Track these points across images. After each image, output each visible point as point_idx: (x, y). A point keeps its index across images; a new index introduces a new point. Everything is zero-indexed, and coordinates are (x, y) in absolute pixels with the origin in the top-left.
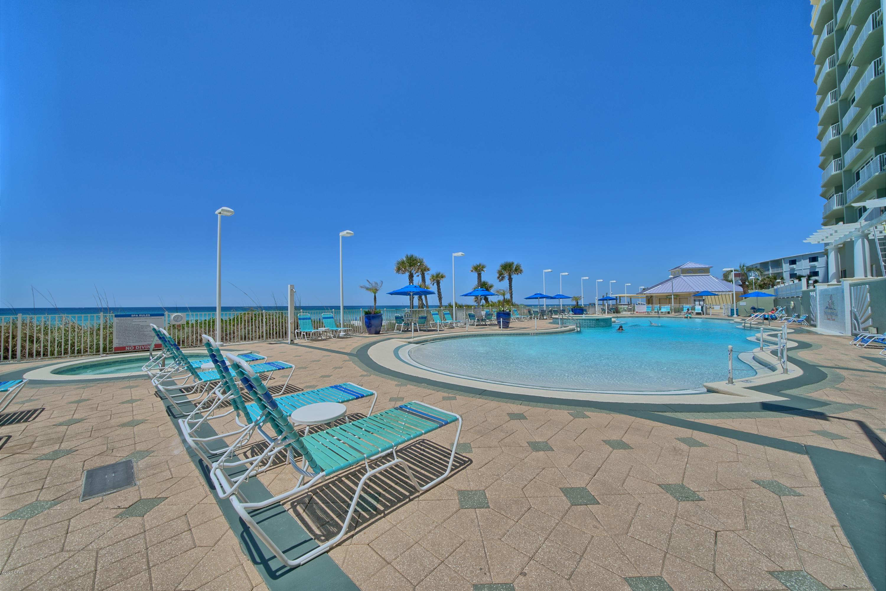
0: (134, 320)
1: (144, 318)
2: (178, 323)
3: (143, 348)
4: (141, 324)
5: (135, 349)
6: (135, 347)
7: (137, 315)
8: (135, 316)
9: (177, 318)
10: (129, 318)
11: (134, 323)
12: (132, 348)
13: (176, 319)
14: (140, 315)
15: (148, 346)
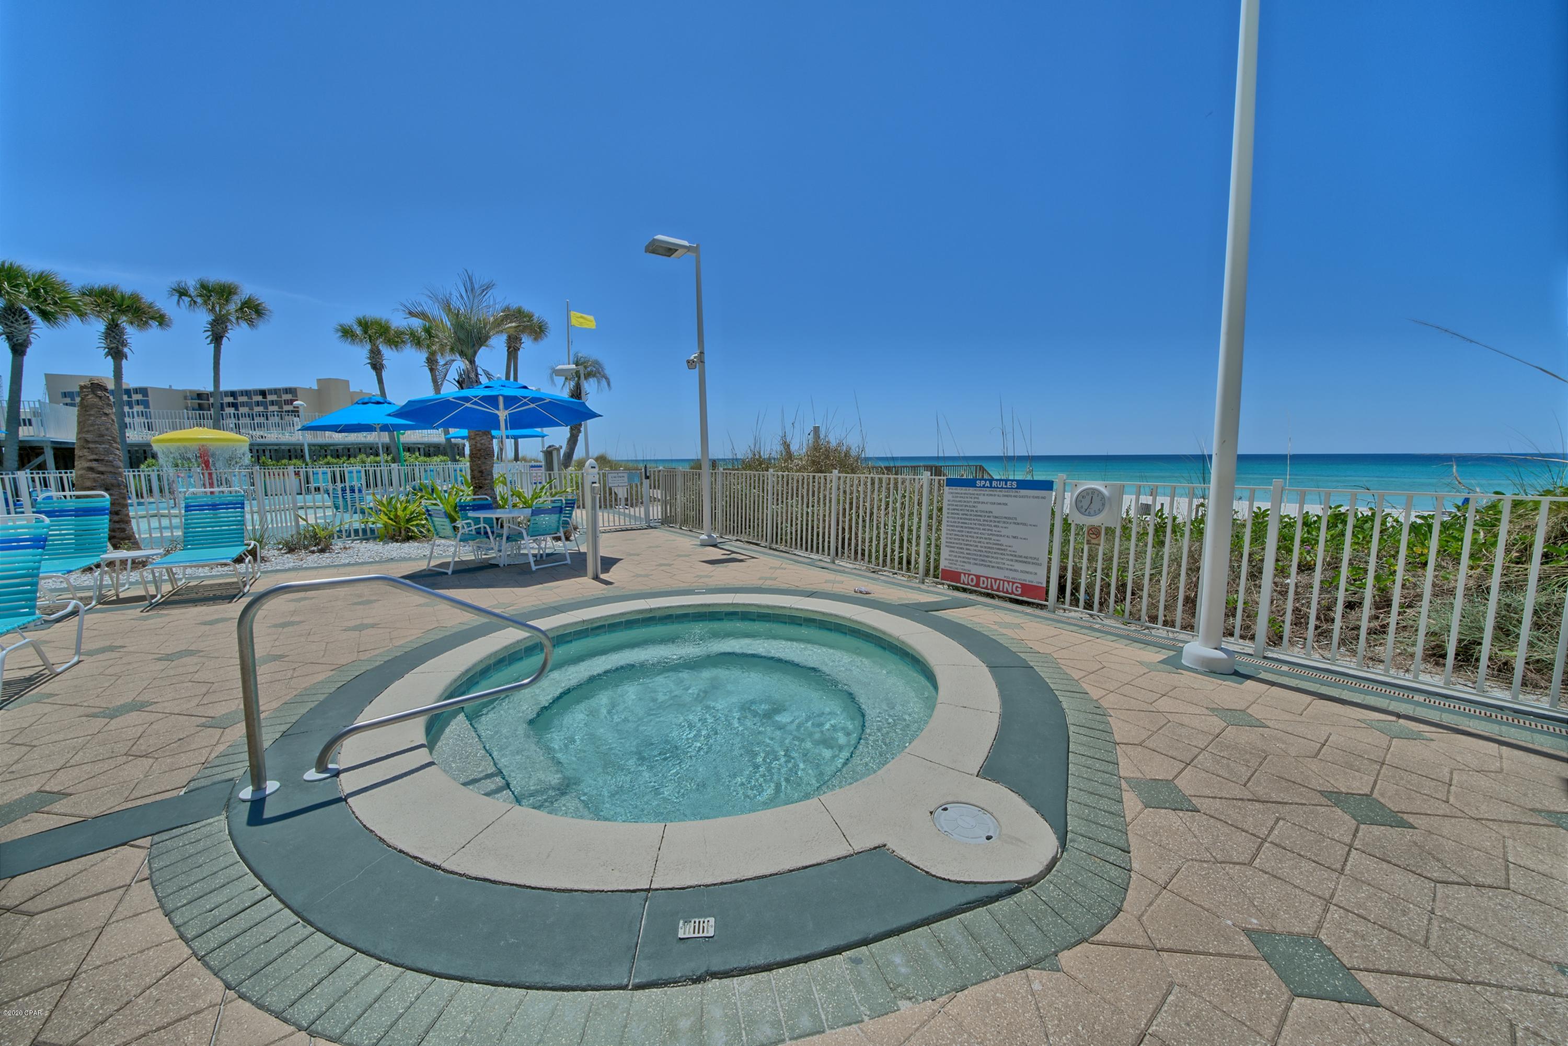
0: (982, 499)
1: (1004, 492)
2: (1095, 521)
3: (995, 588)
4: (997, 511)
5: (977, 585)
6: (978, 577)
7: (988, 484)
8: (984, 486)
9: (1089, 498)
10: (971, 490)
11: (981, 507)
12: (972, 580)
13: (1085, 503)
14: (994, 484)
15: (1006, 583)
